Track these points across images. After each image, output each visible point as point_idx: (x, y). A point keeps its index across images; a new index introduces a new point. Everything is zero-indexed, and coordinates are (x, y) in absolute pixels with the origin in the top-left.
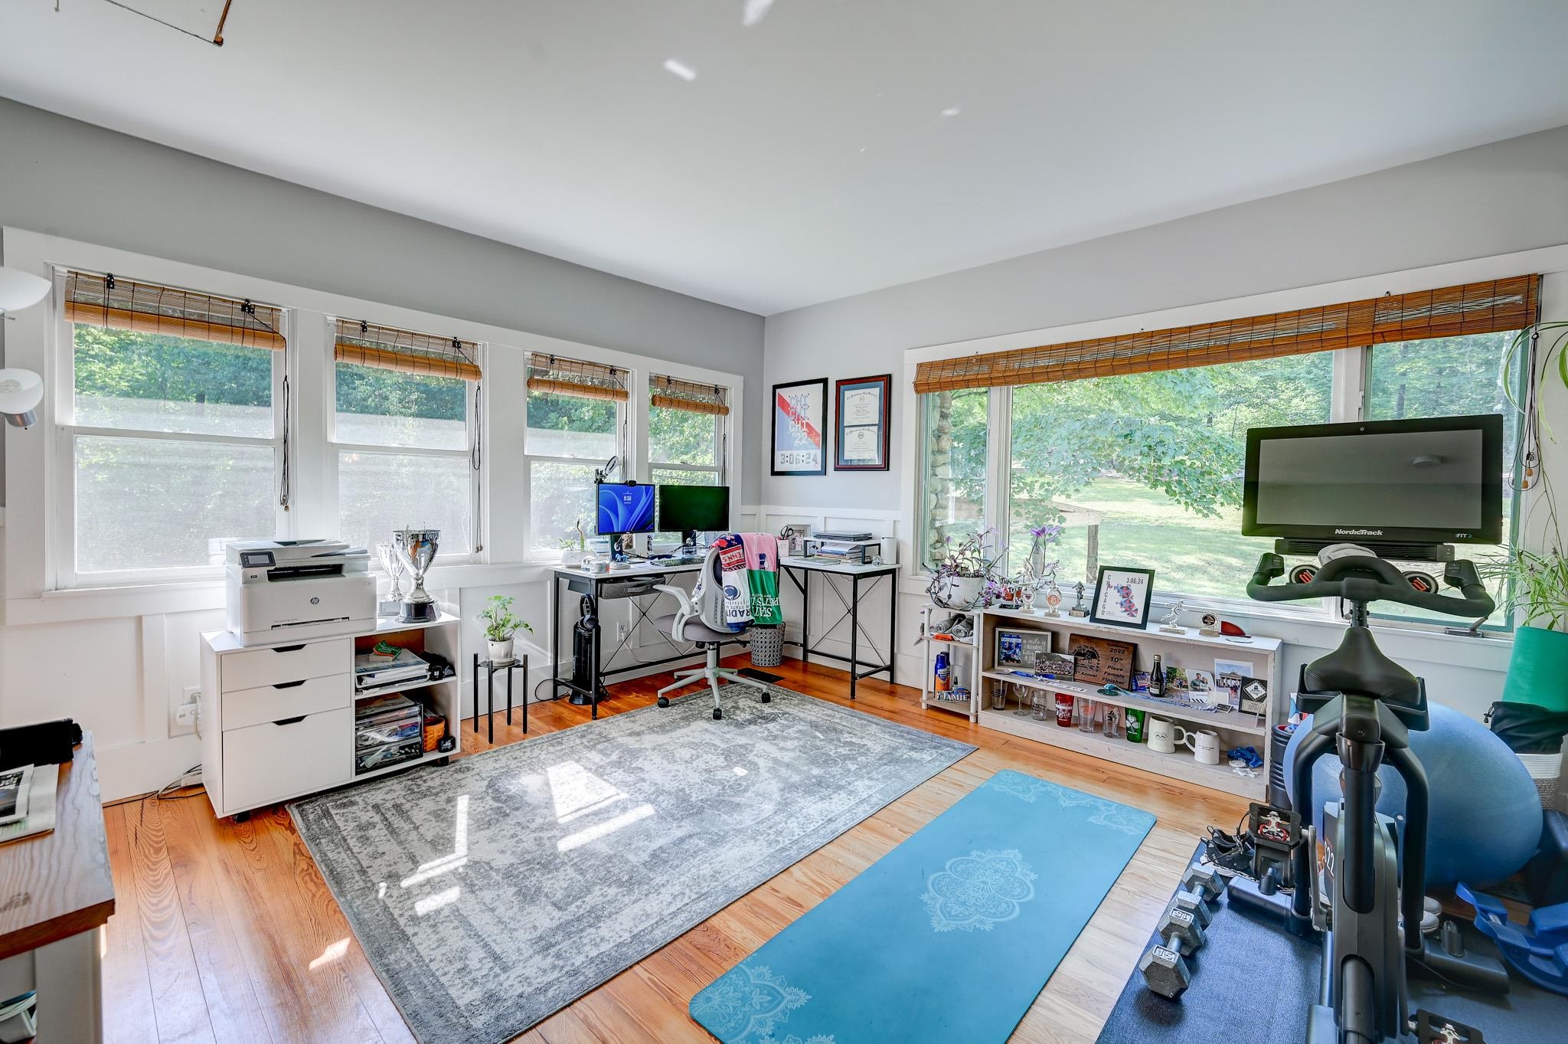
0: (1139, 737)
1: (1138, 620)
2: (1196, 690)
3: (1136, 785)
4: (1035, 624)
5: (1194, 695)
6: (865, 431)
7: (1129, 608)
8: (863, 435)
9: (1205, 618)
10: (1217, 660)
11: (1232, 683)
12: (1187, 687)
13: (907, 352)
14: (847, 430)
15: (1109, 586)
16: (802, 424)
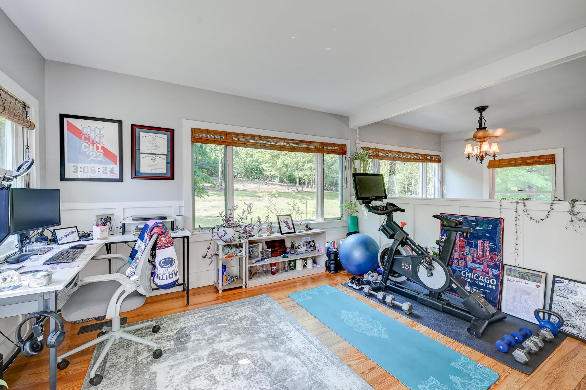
0: (292, 268)
1: (293, 231)
2: (299, 249)
3: (304, 282)
4: (252, 241)
5: (299, 250)
6: (158, 158)
7: (289, 228)
8: (155, 160)
9: (306, 226)
10: (303, 238)
11: (306, 244)
12: (296, 248)
13: (184, 121)
14: (142, 155)
15: (281, 222)
16: (97, 148)
